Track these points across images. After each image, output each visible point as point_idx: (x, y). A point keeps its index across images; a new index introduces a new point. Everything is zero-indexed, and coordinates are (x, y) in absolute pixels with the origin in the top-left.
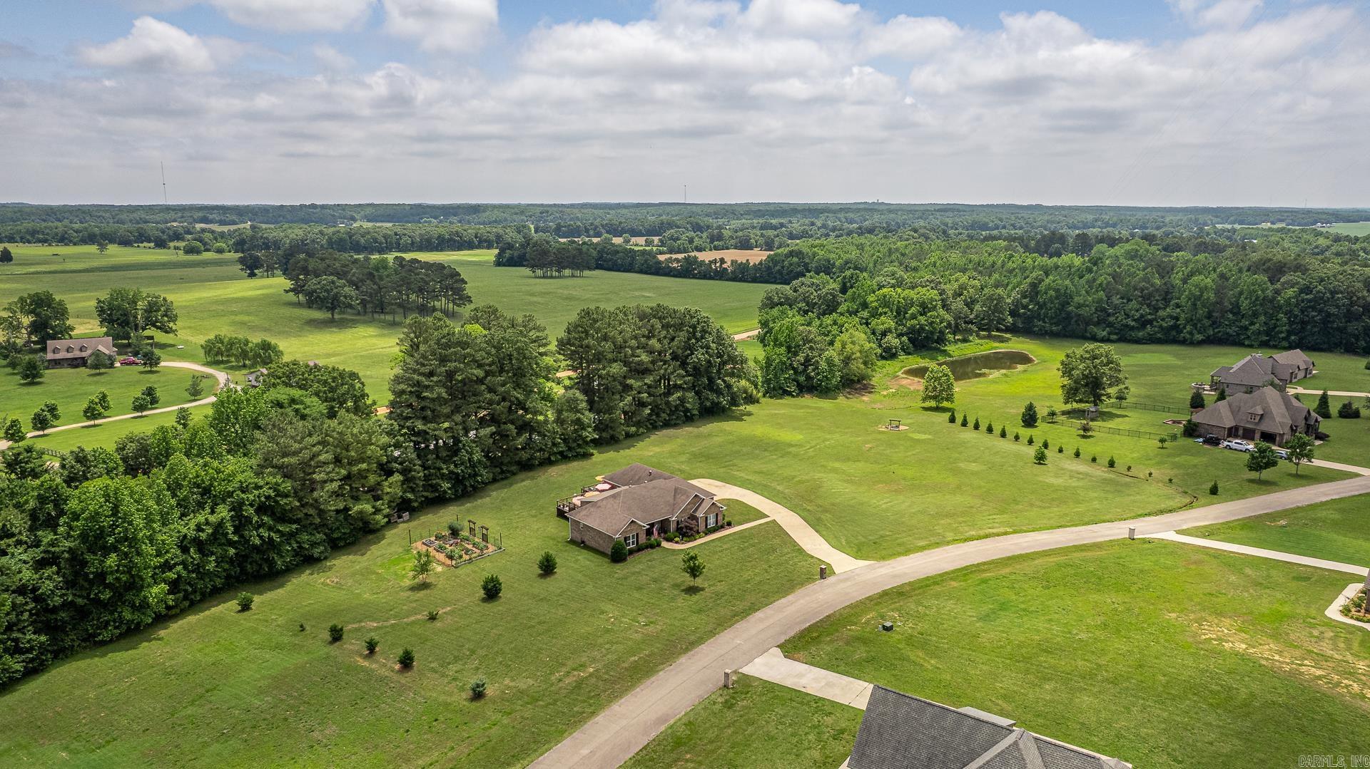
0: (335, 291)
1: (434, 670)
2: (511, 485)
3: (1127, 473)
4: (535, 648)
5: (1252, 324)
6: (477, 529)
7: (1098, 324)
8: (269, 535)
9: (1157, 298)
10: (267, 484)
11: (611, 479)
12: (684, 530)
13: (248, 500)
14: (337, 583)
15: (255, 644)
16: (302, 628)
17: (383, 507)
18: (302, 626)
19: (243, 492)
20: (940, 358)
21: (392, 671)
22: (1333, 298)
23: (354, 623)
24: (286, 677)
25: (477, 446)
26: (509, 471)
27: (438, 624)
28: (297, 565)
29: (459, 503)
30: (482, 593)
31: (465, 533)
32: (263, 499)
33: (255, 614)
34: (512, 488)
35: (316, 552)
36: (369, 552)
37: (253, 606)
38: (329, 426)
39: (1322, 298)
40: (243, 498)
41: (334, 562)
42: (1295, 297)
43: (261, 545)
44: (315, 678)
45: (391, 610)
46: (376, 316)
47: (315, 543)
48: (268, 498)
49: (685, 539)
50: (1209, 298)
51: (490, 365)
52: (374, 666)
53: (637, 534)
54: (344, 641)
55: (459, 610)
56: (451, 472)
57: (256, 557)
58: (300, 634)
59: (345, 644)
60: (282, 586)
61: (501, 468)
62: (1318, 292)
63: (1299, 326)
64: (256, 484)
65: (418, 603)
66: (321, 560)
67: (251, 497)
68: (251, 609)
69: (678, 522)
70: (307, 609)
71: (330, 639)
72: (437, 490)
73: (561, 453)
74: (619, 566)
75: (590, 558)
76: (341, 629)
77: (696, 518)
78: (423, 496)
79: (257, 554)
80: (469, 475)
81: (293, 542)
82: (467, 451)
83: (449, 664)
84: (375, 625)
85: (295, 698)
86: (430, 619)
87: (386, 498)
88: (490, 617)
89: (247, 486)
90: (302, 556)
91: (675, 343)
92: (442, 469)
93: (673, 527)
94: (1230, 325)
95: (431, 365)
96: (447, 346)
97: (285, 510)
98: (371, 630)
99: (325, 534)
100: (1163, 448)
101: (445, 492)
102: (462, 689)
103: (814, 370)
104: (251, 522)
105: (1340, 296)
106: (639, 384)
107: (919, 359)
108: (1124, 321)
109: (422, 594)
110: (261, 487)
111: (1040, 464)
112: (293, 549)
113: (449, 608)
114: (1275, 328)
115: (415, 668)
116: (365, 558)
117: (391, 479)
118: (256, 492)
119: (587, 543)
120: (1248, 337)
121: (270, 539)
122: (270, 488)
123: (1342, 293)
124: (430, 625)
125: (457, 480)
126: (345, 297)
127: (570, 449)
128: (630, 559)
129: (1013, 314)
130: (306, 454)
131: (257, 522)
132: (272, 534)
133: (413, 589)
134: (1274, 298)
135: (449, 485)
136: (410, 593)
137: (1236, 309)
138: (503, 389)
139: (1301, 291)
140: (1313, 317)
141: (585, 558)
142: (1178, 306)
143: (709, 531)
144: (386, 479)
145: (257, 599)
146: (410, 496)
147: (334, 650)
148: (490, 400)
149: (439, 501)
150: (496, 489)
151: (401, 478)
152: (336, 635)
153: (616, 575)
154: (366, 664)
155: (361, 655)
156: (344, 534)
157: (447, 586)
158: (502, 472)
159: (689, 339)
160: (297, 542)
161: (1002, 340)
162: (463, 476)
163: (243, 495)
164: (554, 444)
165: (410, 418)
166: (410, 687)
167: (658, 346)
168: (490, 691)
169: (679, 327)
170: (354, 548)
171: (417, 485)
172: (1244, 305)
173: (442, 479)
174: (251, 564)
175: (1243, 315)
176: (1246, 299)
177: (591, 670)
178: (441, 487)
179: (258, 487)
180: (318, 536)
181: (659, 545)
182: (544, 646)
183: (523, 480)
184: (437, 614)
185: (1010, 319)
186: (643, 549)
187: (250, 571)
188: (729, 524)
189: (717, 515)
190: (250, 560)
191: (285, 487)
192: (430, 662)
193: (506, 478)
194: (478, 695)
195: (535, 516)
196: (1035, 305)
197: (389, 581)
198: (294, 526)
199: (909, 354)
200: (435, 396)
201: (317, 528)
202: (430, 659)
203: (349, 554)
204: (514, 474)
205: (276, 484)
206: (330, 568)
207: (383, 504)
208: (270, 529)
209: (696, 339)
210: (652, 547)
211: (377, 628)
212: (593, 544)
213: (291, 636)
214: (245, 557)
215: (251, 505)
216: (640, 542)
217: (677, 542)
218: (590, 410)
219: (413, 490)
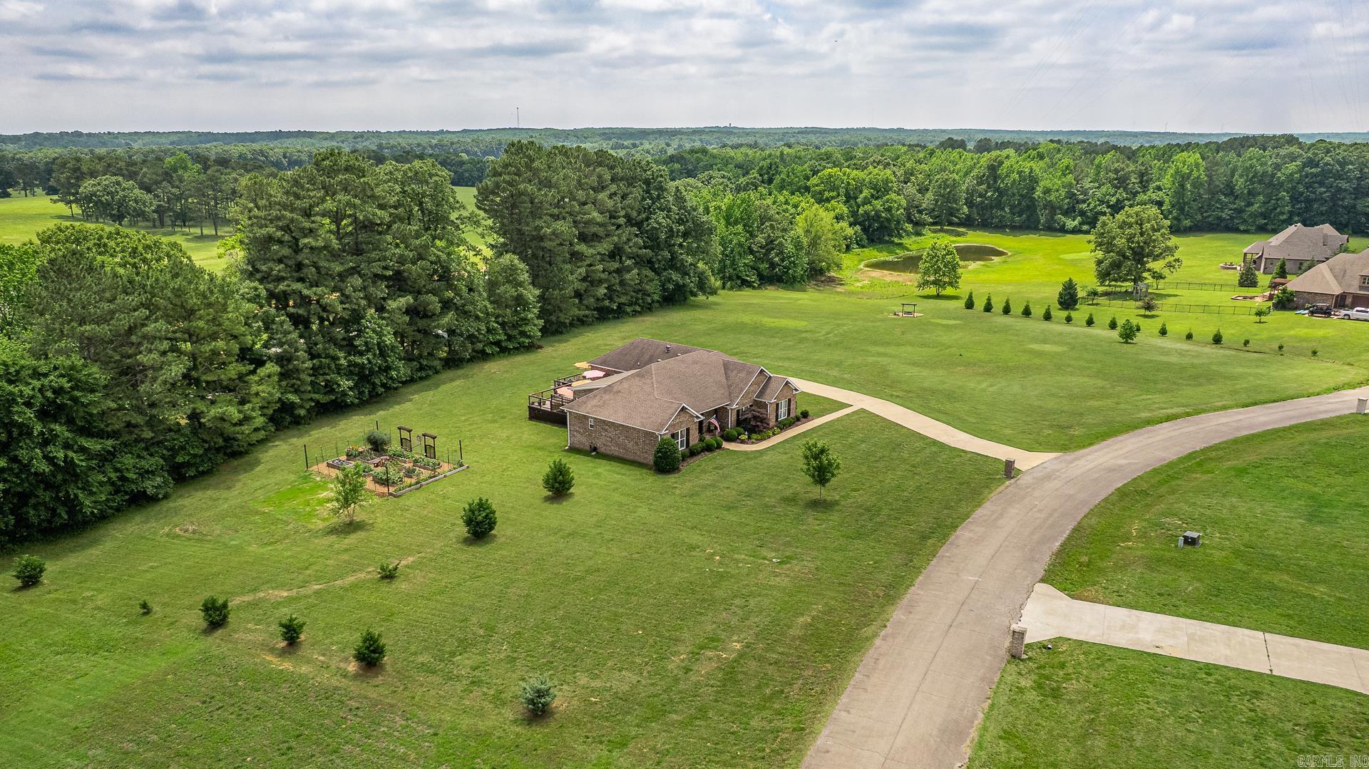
0: (121, 193)
1: (428, 670)
2: (437, 386)
3: (1244, 349)
4: (604, 614)
5: (1250, 204)
6: (415, 441)
7: (1066, 213)
8: (66, 456)
9: (1133, 180)
10: (56, 368)
11: (604, 362)
12: (753, 423)
13: (21, 396)
14: (194, 532)
15: (54, 644)
16: (146, 609)
17: (254, 414)
18: (144, 606)
19: (10, 382)
20: (897, 251)
21: (345, 676)
22: (1342, 170)
23: (243, 594)
24: (127, 704)
25: (387, 325)
26: (430, 367)
27: (401, 586)
28: (118, 510)
29: (366, 411)
30: (463, 530)
31: (395, 446)
32: (49, 394)
33: (49, 592)
34: (440, 389)
35: (150, 486)
36: (239, 485)
37: (45, 579)
38: (157, 280)
39: (1331, 171)
40: (11, 393)
41: (180, 502)
42: (1300, 171)
43: (53, 474)
44: (189, 702)
45: (307, 568)
46: (177, 229)
47: (147, 472)
48: (58, 391)
49: (754, 436)
50: (1198, 177)
51: (396, 207)
52: (304, 669)
53: (688, 430)
54: (231, 626)
55: (431, 560)
56: (351, 364)
57: (45, 496)
58: (145, 618)
59: (235, 631)
60: (94, 543)
61: (419, 363)
62: (1327, 164)
63: (1303, 205)
64: (35, 370)
65: (353, 554)
66: (159, 500)
67: (27, 391)
68: (42, 584)
69: (738, 411)
70: (149, 576)
71: (204, 625)
72: (332, 391)
73: (498, 343)
74: (671, 479)
75: (617, 469)
76: (225, 606)
77: (764, 406)
78: (311, 399)
79: (45, 490)
80: (379, 367)
81: (108, 468)
82: (374, 331)
83: (453, 654)
84: (285, 594)
85: (156, 746)
86: (383, 578)
87: (257, 402)
88: (491, 568)
89: (18, 372)
90: (126, 493)
91: (628, 201)
92: (338, 359)
93: (732, 419)
94: (1222, 208)
95: (311, 198)
96: (332, 172)
97: (91, 415)
98: (279, 603)
99: (163, 457)
100: (1260, 322)
101: (344, 394)
102: (499, 701)
103: (777, 255)
104: (30, 434)
105: (1350, 167)
106: (591, 251)
107: (875, 253)
108: (1099, 208)
109: (352, 539)
110: (46, 375)
111: (1126, 342)
112: (110, 481)
113: (411, 559)
114: (1275, 209)
115: (388, 668)
116: (235, 492)
117: (262, 372)
118: (37, 384)
119: (602, 450)
120: (1245, 221)
121: (69, 463)
122: (62, 376)
123: (1352, 163)
124: (385, 588)
125: (362, 376)
126: (136, 201)
127: (510, 338)
128: (685, 467)
129: (970, 203)
130: (123, 321)
131: (42, 433)
132: (70, 454)
133: (333, 531)
134: (1273, 175)
135: (351, 383)
136: (333, 538)
137: (1230, 190)
138: (418, 242)
139: (1304, 165)
140: (1321, 194)
141: (609, 471)
142: (1159, 188)
143: (784, 426)
144: (253, 372)
145: (52, 568)
146: (293, 398)
147: (214, 644)
148: (401, 256)
149: (334, 408)
150: (417, 392)
151: (277, 369)
152: (216, 617)
153: (678, 492)
154: (286, 665)
155: (272, 650)
156: (195, 456)
157: (392, 525)
158: (421, 368)
159: (644, 199)
160: (117, 470)
161: (959, 234)
162: (371, 371)
163: (11, 388)
164: (489, 331)
165: (283, 279)
166: (392, 706)
167: (610, 203)
168: (560, 702)
169: (631, 181)
170: (212, 480)
171: (303, 382)
172: (1239, 183)
173: (339, 373)
174: (35, 507)
175: (1237, 196)
176: (1241, 176)
177: (738, 646)
178: (339, 385)
179: (36, 374)
180: (152, 460)
181: (719, 447)
182: (621, 610)
183: (452, 380)
184: (396, 568)
185: (966, 209)
186: (699, 453)
187: (35, 520)
188: (805, 415)
189: (790, 400)
190: (33, 501)
191: (89, 375)
192: (415, 654)
193: (427, 377)
194: (538, 711)
195: (495, 421)
196: (994, 192)
197: (287, 523)
198: (110, 442)
199: (863, 247)
200: (321, 243)
201: (150, 446)
202: (413, 648)
203: (206, 488)
204: (437, 372)
205: (72, 368)
206: (177, 511)
207: (253, 409)
208: (67, 446)
209: (652, 199)
210: (709, 449)
211: (290, 600)
212: (614, 450)
213: (126, 624)
214: (24, 498)
215: (28, 404)
216: (691, 443)
217: (743, 442)
218: (533, 284)
219: (297, 391)
